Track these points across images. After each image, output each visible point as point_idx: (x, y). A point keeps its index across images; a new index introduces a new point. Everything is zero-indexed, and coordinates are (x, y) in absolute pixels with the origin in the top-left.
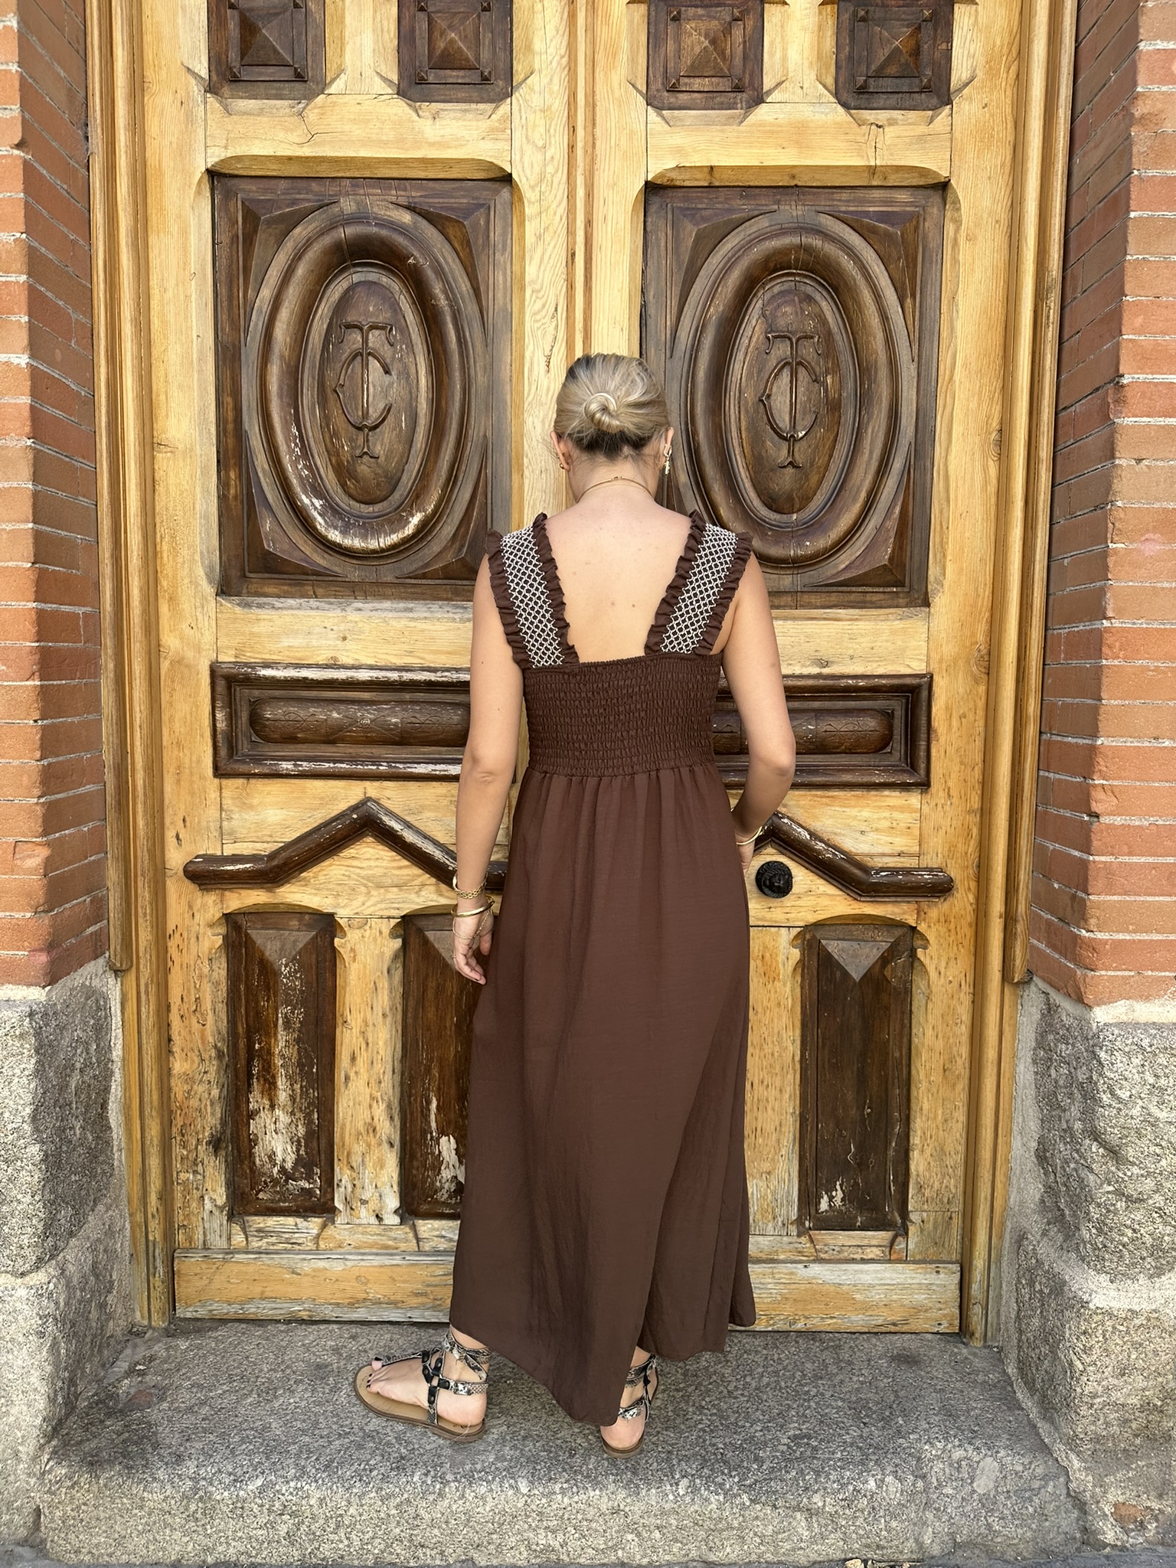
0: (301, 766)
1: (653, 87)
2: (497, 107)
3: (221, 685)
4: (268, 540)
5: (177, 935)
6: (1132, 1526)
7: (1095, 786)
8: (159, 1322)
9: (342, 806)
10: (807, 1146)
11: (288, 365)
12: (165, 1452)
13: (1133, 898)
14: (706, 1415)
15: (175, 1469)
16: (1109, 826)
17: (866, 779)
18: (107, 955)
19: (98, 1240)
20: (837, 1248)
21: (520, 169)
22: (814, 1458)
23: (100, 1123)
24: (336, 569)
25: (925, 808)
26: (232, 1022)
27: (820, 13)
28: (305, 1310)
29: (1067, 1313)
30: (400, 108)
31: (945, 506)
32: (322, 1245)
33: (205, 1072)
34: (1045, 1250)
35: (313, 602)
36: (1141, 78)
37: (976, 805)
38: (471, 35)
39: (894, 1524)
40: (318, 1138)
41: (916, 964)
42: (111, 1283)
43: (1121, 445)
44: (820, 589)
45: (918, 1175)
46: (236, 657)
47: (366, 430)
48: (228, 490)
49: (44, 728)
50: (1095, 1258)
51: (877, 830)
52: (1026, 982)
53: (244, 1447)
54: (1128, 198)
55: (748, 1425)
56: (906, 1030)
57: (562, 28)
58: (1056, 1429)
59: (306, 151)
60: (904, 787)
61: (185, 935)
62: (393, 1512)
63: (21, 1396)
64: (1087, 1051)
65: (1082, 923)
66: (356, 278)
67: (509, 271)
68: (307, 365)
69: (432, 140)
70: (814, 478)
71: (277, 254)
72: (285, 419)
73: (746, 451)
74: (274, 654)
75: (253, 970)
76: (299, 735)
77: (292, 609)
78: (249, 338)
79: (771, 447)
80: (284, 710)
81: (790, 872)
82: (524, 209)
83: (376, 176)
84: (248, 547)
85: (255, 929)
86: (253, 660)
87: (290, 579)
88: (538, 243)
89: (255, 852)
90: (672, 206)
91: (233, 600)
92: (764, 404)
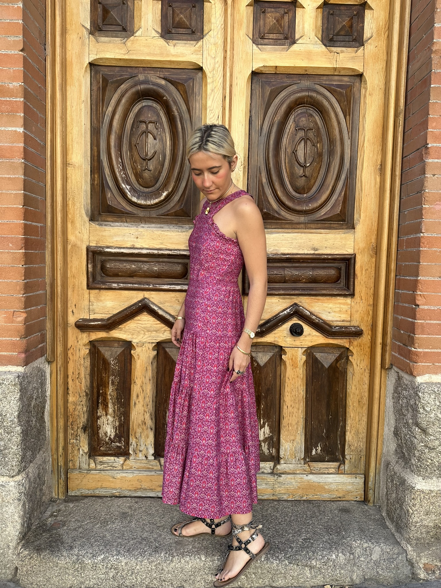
0: (120, 285)
1: (255, 37)
2: (198, 43)
3: (90, 254)
4: (109, 201)
5: (72, 349)
6: (430, 572)
7: (417, 295)
8: (61, 497)
9: (135, 301)
10: (307, 430)
11: (118, 136)
12: (66, 545)
13: (431, 336)
14: (270, 531)
15: (70, 552)
16: (423, 310)
17: (331, 293)
18: (46, 356)
19: (40, 464)
20: (318, 469)
21: (206, 66)
22: (312, 547)
23: (41, 420)
24: (134, 212)
25: (353, 303)
26: (92, 382)
27: (316, 11)
28: (117, 492)
29: (406, 492)
30: (162, 42)
31: (361, 192)
32: (124, 467)
33: (81, 401)
34: (397, 468)
35: (126, 224)
36: (435, 37)
37: (371, 303)
38: (188, 16)
39: (342, 571)
40: (124, 427)
41: (349, 362)
42: (45, 481)
43: (428, 169)
44: (314, 222)
45: (349, 441)
46: (96, 244)
47: (147, 160)
48: (95, 182)
49: (25, 268)
50: (417, 471)
51: (335, 312)
52: (390, 368)
53: (96, 543)
54: (430, 80)
55: (286, 535)
56: (345, 387)
57: (222, 14)
58: (402, 535)
59: (126, 57)
60: (345, 296)
61: (75, 349)
62: (154, 568)
63: (11, 524)
64: (414, 393)
65: (412, 345)
66: (144, 104)
67: (201, 103)
68: (125, 136)
69: (173, 54)
70: (313, 181)
71: (115, 94)
72: (117, 156)
73: (287, 171)
74: (111, 243)
75: (100, 363)
76: (120, 274)
77: (118, 226)
78: (103, 125)
79: (297, 169)
80: (114, 264)
81: (302, 327)
82: (207, 80)
83: (152, 67)
84: (101, 203)
85: (101, 347)
86: (103, 245)
87: (117, 215)
88: (212, 93)
89: (102, 318)
90: (261, 80)
91: (96, 223)
92: (295, 154)
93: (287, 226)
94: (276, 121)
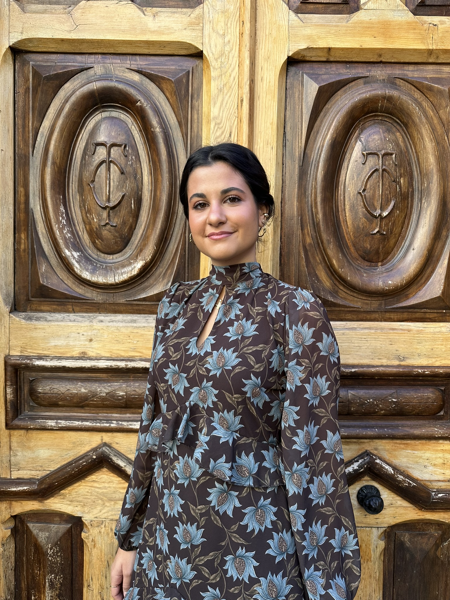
0: (60, 423)
2: (194, 10)
3: (11, 370)
4: (43, 278)
9: (87, 448)
11: (59, 168)
17: (428, 433)
21: (209, 48)
24: (88, 295)
30: (132, 9)
35: (72, 316)
44: (397, 310)
46: (21, 352)
47: (108, 209)
48: (20, 246)
51: (435, 465)
59: (73, 36)
66: (105, 114)
67: (200, 111)
68: (72, 168)
69: (153, 30)
70: (392, 241)
71: (54, 99)
72: (56, 202)
73: (348, 224)
74: (45, 350)
75: (31, 549)
76: (60, 403)
77: (58, 321)
78: (35, 151)
79: (365, 222)
80: (50, 387)
81: (378, 491)
82: (210, 73)
83: (117, 52)
84: (31, 282)
85: (33, 522)
86: (32, 354)
87: (57, 302)
88: (219, 94)
89: (31, 477)
90: (303, 73)
91: (21, 315)
92: (362, 196)
93: (349, 316)
94: (330, 141)
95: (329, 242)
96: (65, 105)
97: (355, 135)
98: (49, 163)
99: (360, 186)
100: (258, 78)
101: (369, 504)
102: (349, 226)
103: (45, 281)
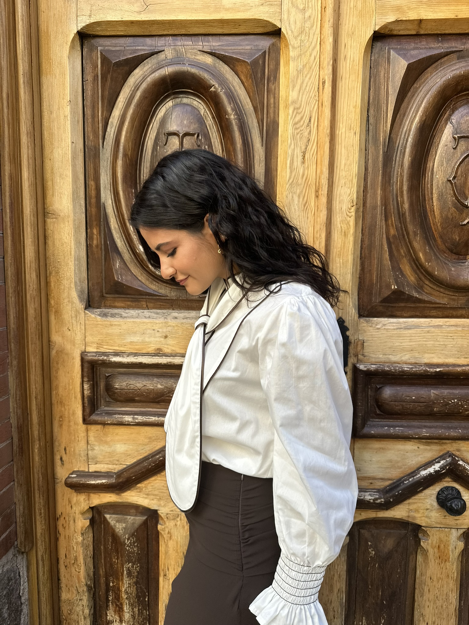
0: (137, 419)
3: (88, 367)
4: (117, 274)
5: (62, 518)
11: (131, 160)
18: (16, 545)
21: (287, 25)
26: (96, 569)
33: (80, 600)
35: (146, 313)
46: (97, 349)
48: (93, 241)
59: (143, 17)
61: (67, 518)
66: (176, 101)
68: (143, 159)
69: (227, 6)
71: (123, 87)
72: (129, 196)
73: (436, 214)
74: (121, 347)
75: (108, 539)
76: (136, 399)
77: (133, 318)
78: (105, 143)
79: (455, 212)
80: (127, 382)
81: (459, 493)
82: (289, 53)
83: (189, 33)
84: (105, 278)
85: (109, 514)
86: (108, 351)
87: (131, 298)
88: (298, 76)
89: (108, 470)
90: (389, 49)
91: (96, 312)
92: (451, 183)
93: (434, 313)
94: (419, 125)
95: (415, 234)
96: (136, 93)
97: (445, 116)
98: (121, 155)
99: (449, 173)
100: (341, 56)
101: (451, 506)
102: (436, 216)
103: (120, 277)
